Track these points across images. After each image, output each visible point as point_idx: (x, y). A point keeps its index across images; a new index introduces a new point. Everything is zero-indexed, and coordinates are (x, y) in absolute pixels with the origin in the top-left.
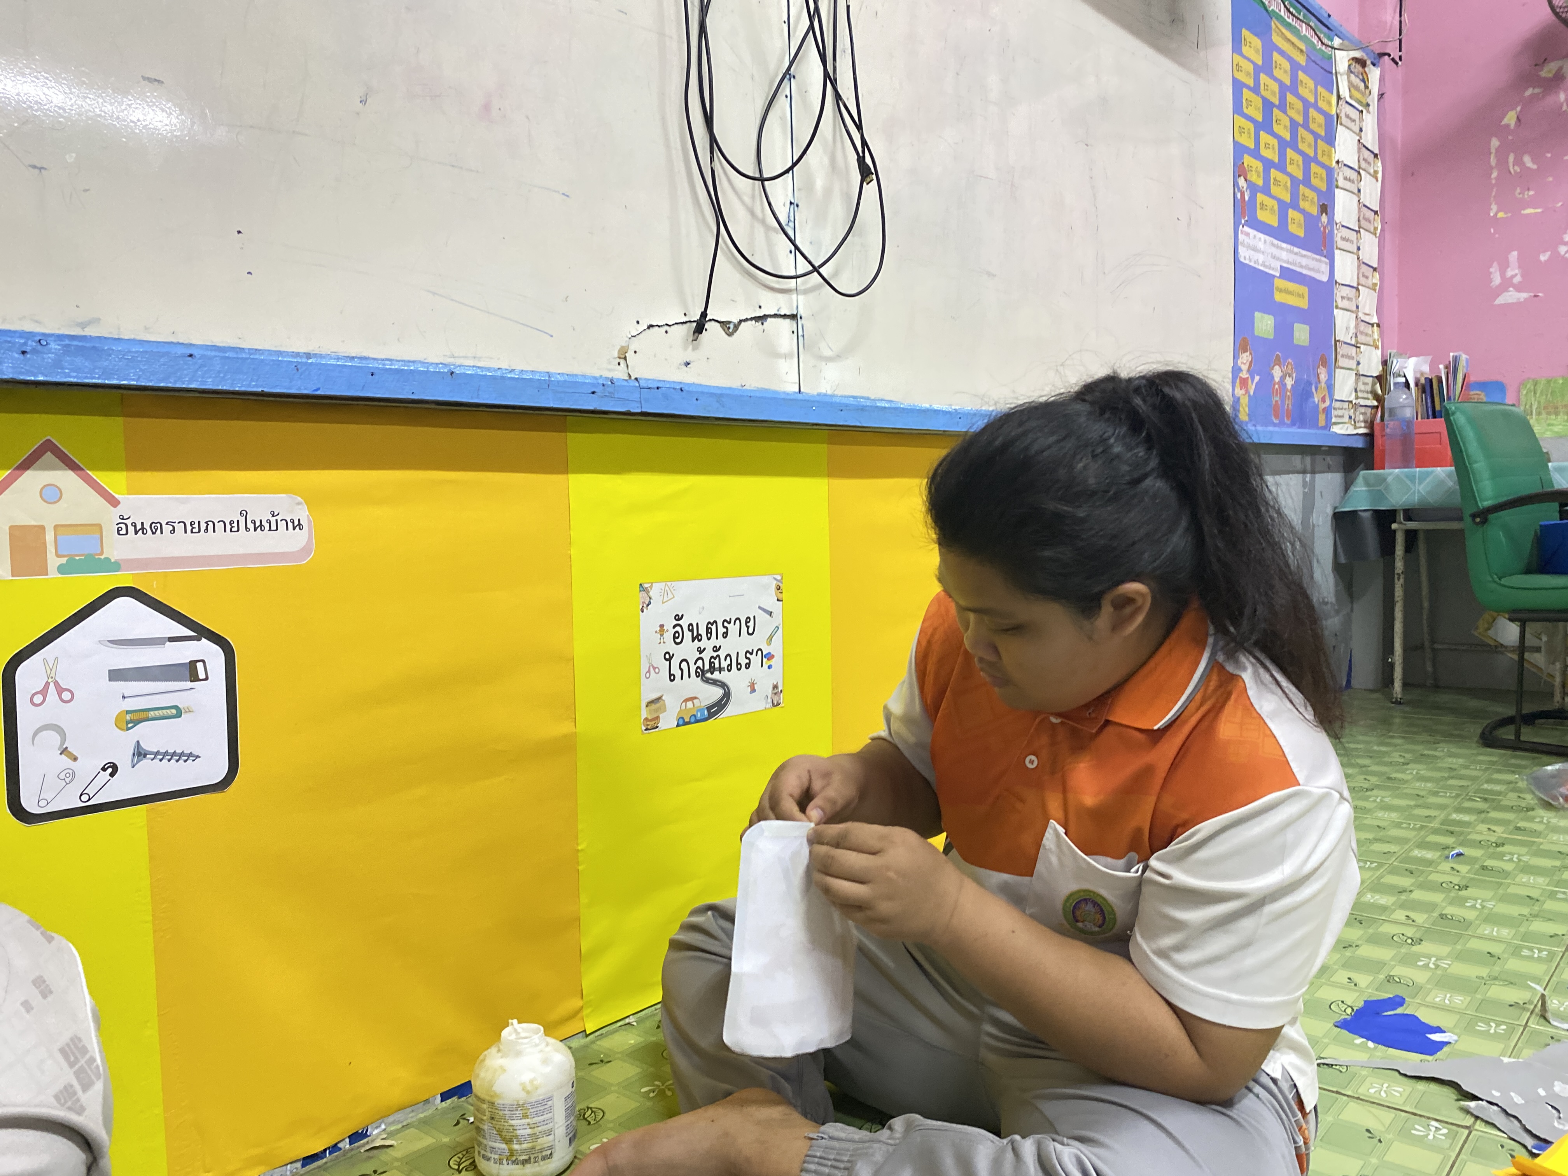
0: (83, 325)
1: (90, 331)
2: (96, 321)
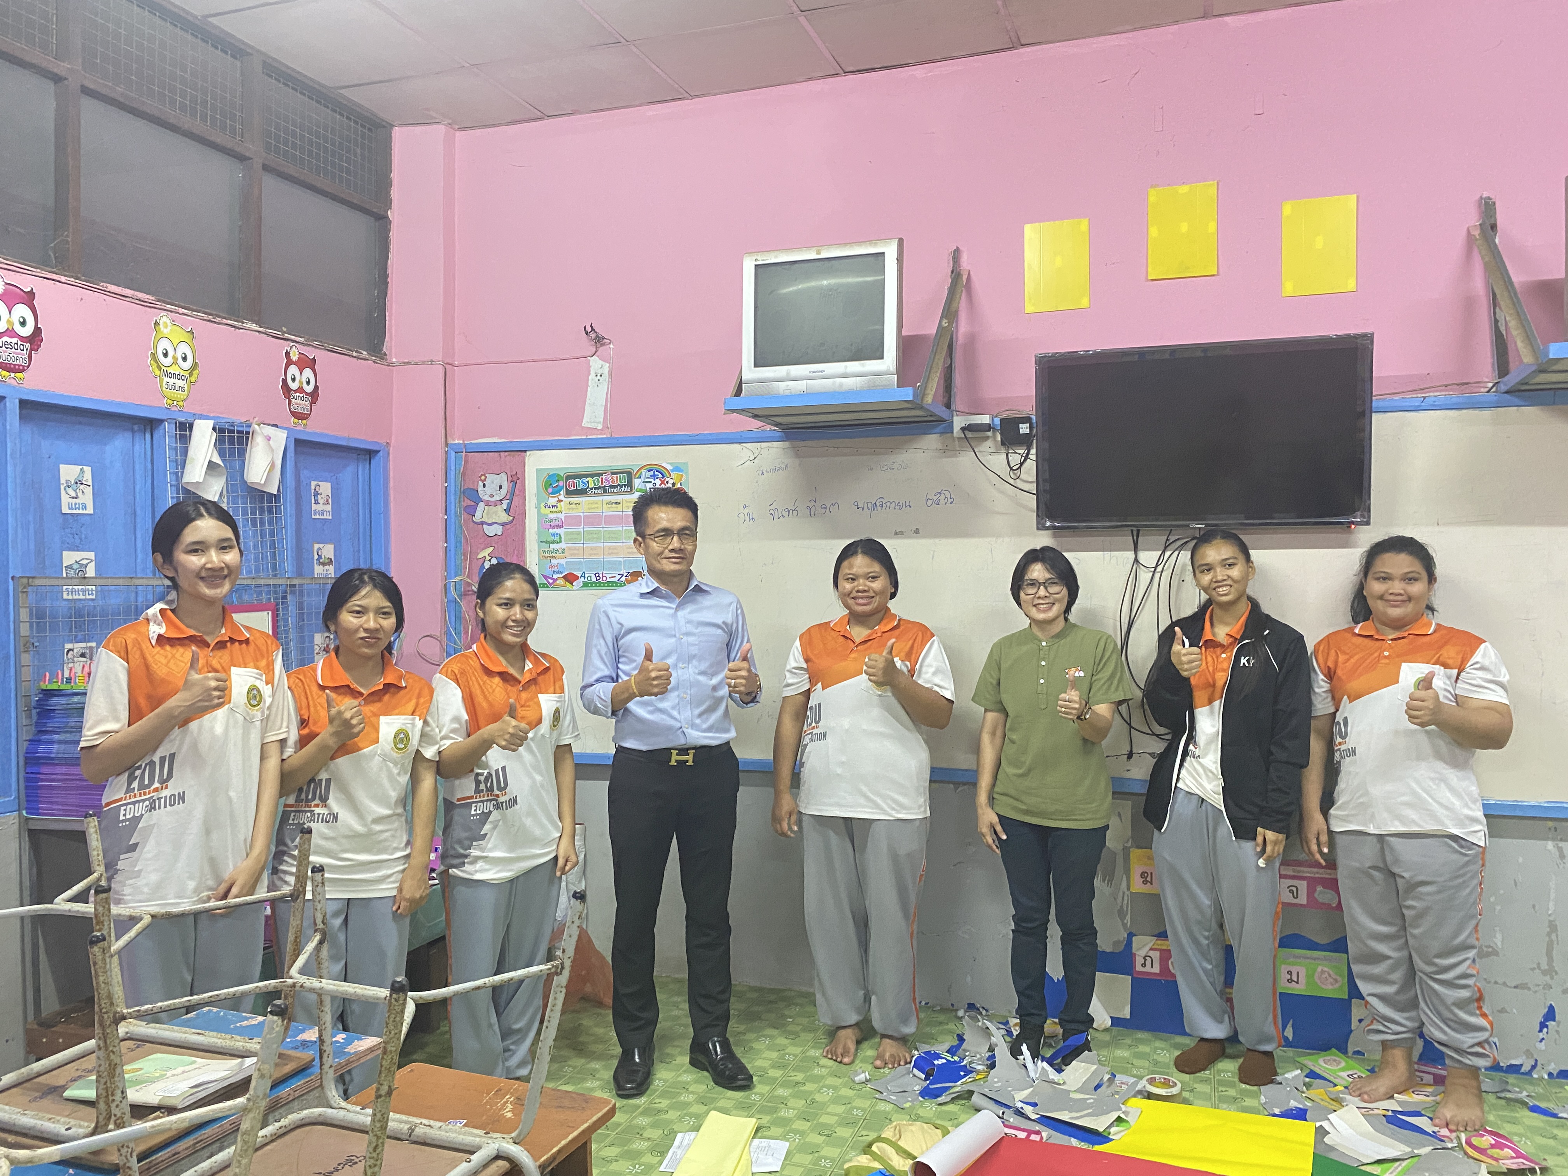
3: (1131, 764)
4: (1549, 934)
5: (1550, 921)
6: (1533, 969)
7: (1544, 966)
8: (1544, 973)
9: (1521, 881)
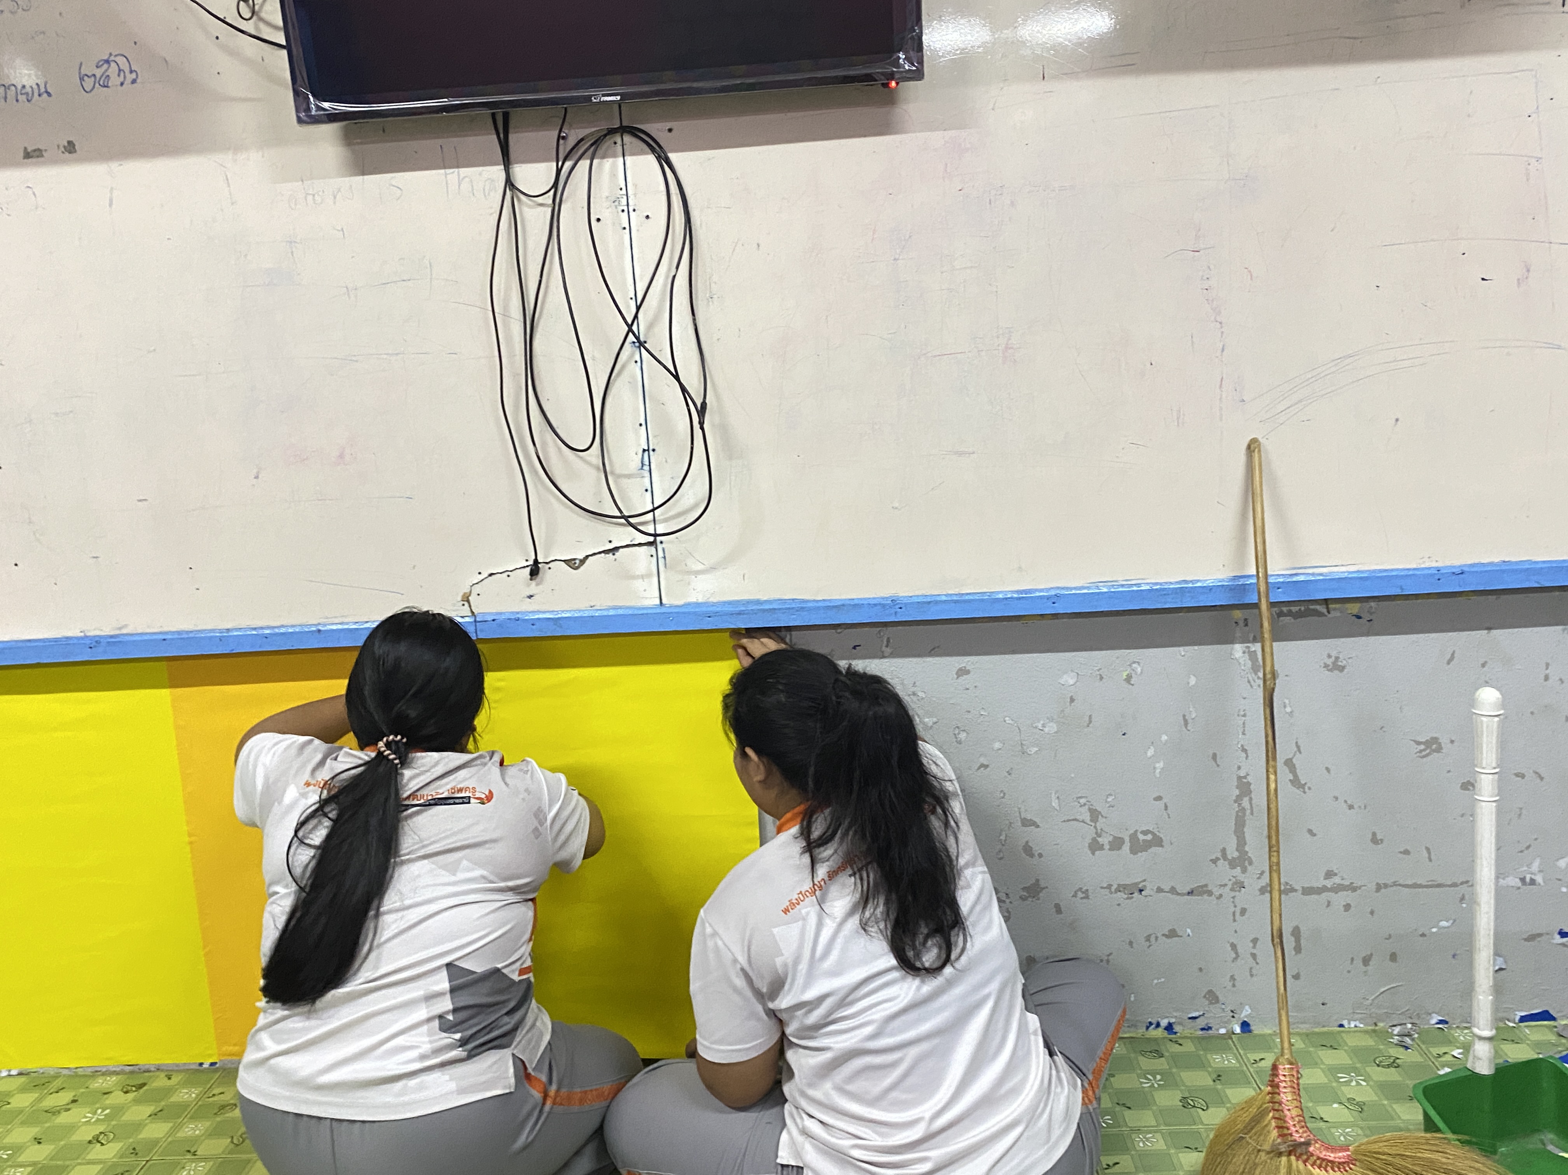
0: (120, 629)
1: (124, 631)
2: (126, 626)
3: (537, 585)
4: (1238, 800)
5: (1240, 778)
6: (1214, 861)
7: (1233, 853)
8: (1233, 864)
9: (1193, 716)
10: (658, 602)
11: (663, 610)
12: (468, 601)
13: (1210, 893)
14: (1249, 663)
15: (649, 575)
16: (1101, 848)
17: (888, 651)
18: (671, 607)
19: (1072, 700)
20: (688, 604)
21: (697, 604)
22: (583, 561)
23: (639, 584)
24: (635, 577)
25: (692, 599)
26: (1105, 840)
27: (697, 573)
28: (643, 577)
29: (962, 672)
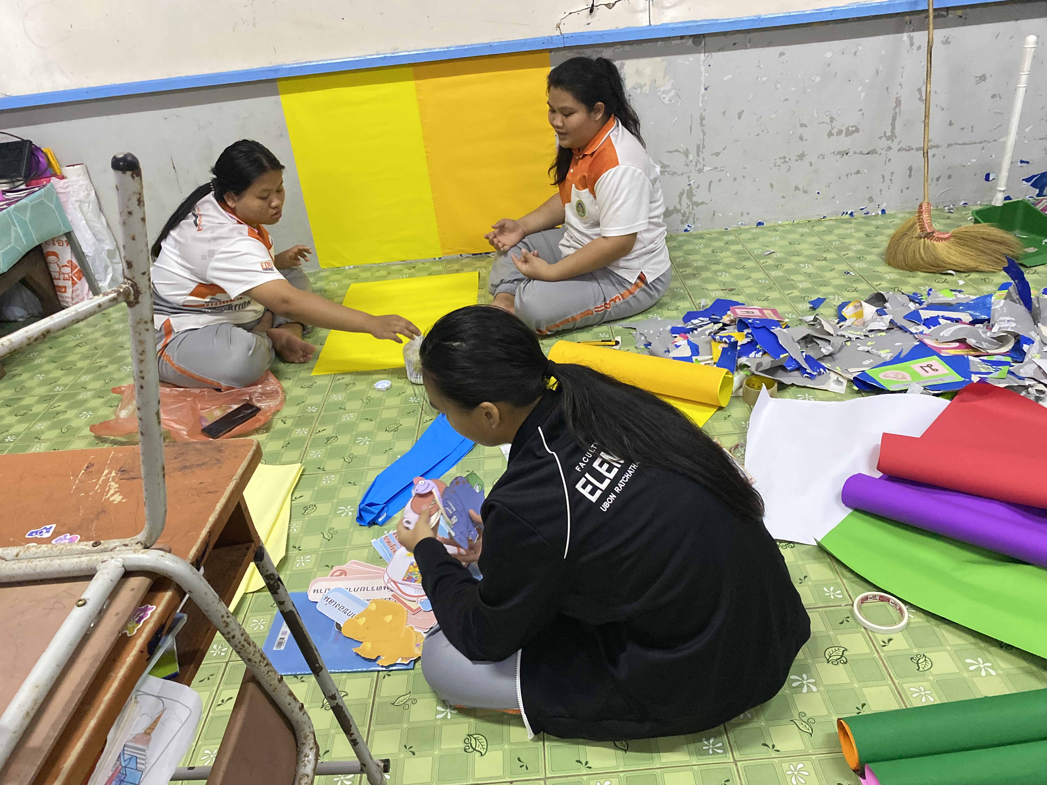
3: (592, 18)
4: (895, 108)
5: (897, 98)
6: (880, 138)
7: (889, 134)
8: (888, 138)
9: (881, 69)
10: (648, 24)
11: (651, 28)
12: (559, 27)
13: (876, 153)
14: (909, 42)
15: (645, 10)
16: (832, 135)
17: (749, 45)
18: (655, 26)
19: (829, 65)
20: (663, 24)
21: (667, 24)
22: (614, 5)
23: (640, 15)
24: (639, 11)
25: (665, 22)
26: (834, 131)
27: (668, 8)
28: (642, 11)
29: (782, 54)
